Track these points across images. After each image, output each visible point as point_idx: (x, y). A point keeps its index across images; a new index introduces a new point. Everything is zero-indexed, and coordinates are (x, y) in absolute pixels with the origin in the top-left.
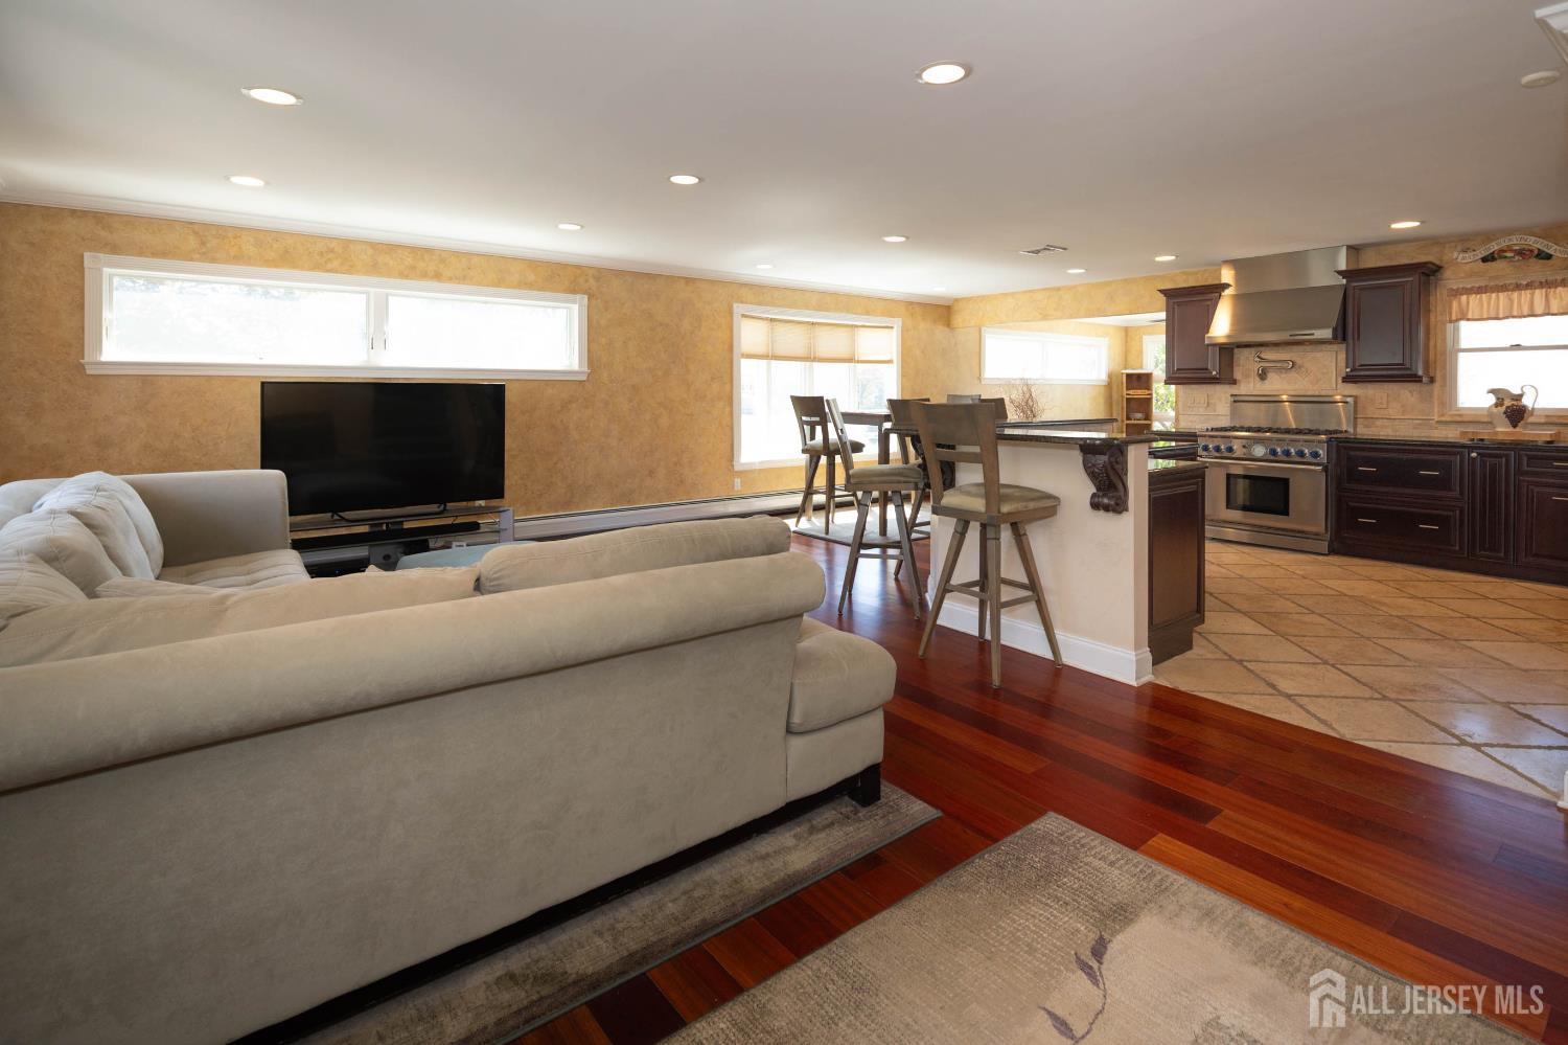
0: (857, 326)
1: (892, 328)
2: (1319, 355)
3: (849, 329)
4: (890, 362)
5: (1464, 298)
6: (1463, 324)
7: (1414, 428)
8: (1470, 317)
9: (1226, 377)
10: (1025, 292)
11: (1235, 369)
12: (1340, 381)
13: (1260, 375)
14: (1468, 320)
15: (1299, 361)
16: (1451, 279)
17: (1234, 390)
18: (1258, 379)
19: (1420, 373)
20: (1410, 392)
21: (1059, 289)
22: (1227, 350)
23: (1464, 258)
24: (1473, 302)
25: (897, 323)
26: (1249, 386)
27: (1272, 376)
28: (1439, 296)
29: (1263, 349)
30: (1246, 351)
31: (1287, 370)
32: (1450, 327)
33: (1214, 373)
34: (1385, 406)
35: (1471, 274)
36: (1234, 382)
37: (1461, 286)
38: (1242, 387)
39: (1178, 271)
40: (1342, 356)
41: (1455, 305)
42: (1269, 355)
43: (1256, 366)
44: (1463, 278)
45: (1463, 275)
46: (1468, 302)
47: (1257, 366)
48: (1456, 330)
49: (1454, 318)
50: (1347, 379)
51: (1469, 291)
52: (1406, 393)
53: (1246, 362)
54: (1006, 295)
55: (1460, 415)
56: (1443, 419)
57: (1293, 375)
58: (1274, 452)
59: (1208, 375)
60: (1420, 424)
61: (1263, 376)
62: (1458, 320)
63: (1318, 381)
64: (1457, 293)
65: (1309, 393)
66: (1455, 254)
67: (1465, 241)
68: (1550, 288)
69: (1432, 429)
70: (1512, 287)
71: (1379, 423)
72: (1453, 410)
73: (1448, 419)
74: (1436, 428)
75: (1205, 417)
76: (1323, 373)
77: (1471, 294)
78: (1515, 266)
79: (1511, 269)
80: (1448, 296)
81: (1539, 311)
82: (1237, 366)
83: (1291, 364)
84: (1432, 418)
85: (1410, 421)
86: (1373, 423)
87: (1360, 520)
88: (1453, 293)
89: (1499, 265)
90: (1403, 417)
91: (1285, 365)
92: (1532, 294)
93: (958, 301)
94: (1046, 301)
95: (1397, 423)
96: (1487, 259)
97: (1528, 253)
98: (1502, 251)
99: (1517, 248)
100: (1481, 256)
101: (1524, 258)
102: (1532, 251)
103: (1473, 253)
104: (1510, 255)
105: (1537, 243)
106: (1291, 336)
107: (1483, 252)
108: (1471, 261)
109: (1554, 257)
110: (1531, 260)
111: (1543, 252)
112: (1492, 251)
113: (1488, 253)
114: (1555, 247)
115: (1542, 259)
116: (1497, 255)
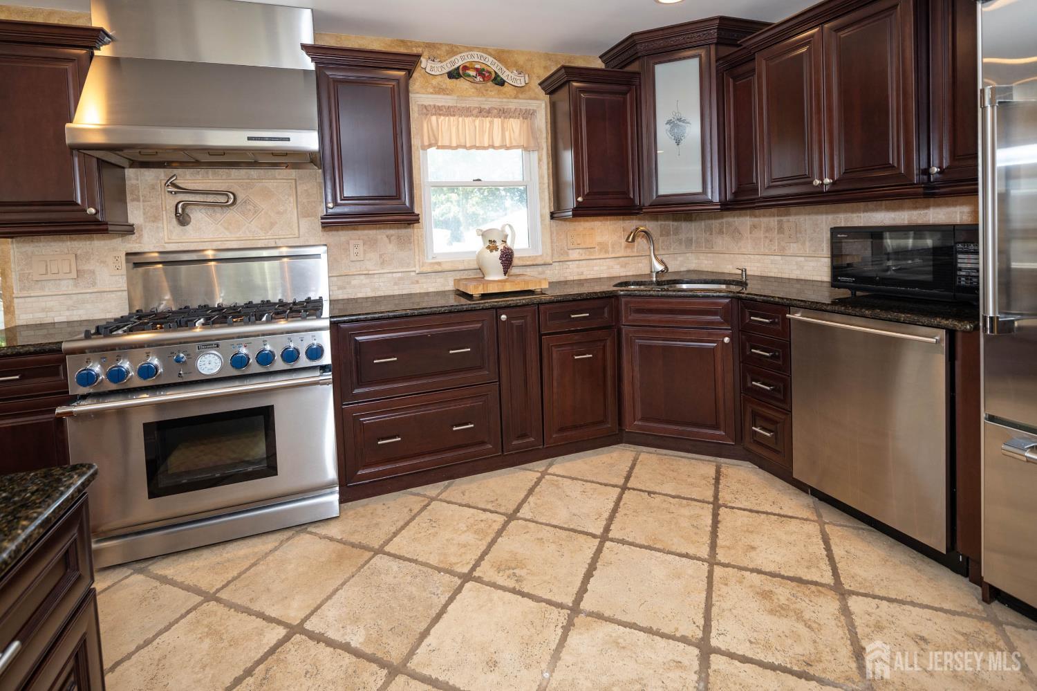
2: (272, 184)
5: (434, 118)
6: (432, 151)
7: (395, 284)
11: (130, 206)
13: (177, 217)
14: (439, 148)
15: (241, 196)
16: (421, 93)
17: (132, 245)
18: (174, 221)
19: (415, 211)
20: (387, 238)
24: (442, 125)
26: (158, 237)
27: (197, 215)
29: (179, 170)
30: (150, 175)
31: (224, 206)
33: (91, 212)
34: (361, 258)
35: (440, 90)
36: (129, 230)
37: (432, 104)
38: (145, 239)
41: (427, 126)
42: (191, 180)
43: (169, 201)
44: (432, 93)
45: (431, 91)
46: (438, 124)
47: (171, 201)
51: (439, 111)
52: (383, 240)
53: (148, 197)
55: (439, 264)
56: (424, 270)
57: (231, 214)
58: (239, 361)
59: (79, 215)
60: (400, 279)
61: (183, 218)
62: (428, 146)
63: (272, 224)
64: (428, 111)
68: (505, 117)
69: (413, 283)
70: (475, 112)
71: (355, 282)
72: (430, 257)
73: (429, 270)
74: (417, 282)
75: (75, 297)
76: (278, 213)
77: (440, 115)
78: (476, 88)
79: (473, 90)
80: (419, 114)
81: (497, 143)
82: (133, 200)
83: (232, 196)
84: (414, 269)
85: (390, 275)
86: (349, 283)
87: (379, 443)
88: (425, 111)
89: (462, 84)
90: (382, 271)
91: (222, 199)
92: (492, 123)
95: (376, 279)
96: (453, 75)
97: (487, 74)
98: (465, 68)
99: (478, 66)
100: (448, 70)
101: (484, 80)
102: (490, 73)
103: (439, 65)
104: (472, 73)
105: (494, 66)
106: (249, 139)
107: (449, 65)
108: (438, 73)
109: (506, 84)
110: (488, 84)
111: (499, 76)
112: (456, 66)
113: (453, 67)
114: (507, 73)
115: (496, 84)
116: (461, 72)
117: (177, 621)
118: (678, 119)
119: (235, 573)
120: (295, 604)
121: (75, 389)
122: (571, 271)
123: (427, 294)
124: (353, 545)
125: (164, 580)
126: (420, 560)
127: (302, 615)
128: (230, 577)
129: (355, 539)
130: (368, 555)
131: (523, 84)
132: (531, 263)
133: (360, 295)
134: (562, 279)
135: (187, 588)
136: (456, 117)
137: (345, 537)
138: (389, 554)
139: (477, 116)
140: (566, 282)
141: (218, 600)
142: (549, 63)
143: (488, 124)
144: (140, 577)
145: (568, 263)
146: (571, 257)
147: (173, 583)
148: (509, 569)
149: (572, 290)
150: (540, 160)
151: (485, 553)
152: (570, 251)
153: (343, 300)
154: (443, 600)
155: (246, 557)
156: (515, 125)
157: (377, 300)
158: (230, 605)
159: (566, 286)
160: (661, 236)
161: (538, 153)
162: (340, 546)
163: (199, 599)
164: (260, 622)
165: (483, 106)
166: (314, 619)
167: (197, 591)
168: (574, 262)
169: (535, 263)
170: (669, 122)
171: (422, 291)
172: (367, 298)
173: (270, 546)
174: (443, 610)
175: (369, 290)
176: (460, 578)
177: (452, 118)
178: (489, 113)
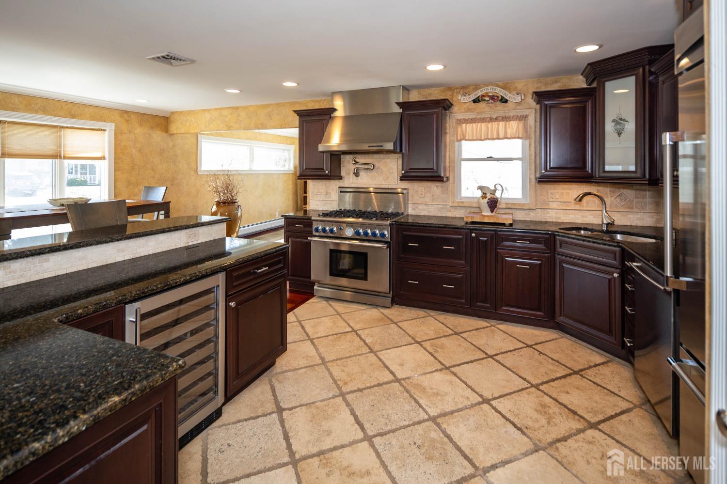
0: (62, 127)
1: (104, 130)
2: (388, 160)
3: (55, 130)
4: (103, 158)
5: (464, 125)
6: (463, 142)
7: (439, 210)
8: (467, 138)
9: (334, 175)
10: (216, 109)
11: (342, 168)
12: (399, 179)
13: (354, 173)
14: (466, 140)
15: (377, 165)
16: (457, 113)
17: (341, 184)
18: (354, 176)
19: (442, 175)
20: (437, 186)
21: (237, 108)
22: (335, 157)
23: (464, 100)
24: (468, 128)
25: (110, 127)
26: (349, 181)
27: (362, 173)
28: (450, 123)
29: (356, 156)
30: (347, 157)
31: (370, 170)
32: (457, 144)
33: (327, 172)
34: (423, 196)
35: (469, 110)
36: (341, 178)
37: (463, 118)
38: (346, 182)
39: (309, 99)
40: (400, 162)
41: (459, 129)
42: (361, 159)
43: (353, 167)
44: (464, 112)
46: (466, 128)
48: (460, 147)
49: (459, 138)
50: (403, 178)
51: (467, 121)
52: (434, 188)
53: (347, 165)
54: (204, 110)
55: (463, 202)
56: (454, 205)
57: (374, 173)
58: (358, 233)
59: (323, 173)
60: (442, 208)
61: (357, 174)
62: (461, 140)
63: (388, 178)
64: (460, 122)
65: (383, 186)
66: (460, 96)
67: (464, 89)
68: (507, 121)
69: (448, 211)
70: (488, 119)
71: (420, 207)
72: (459, 198)
73: (456, 205)
74: (450, 211)
75: (325, 202)
76: (390, 173)
77: (468, 123)
78: (489, 106)
79: (488, 108)
80: (456, 124)
81: (501, 136)
82: (343, 167)
83: (373, 166)
84: (448, 204)
85: (437, 206)
86: (417, 208)
87: (409, 281)
88: (459, 122)
89: (482, 105)
90: (433, 203)
91: (369, 167)
92: (498, 125)
93: (173, 114)
94: (229, 116)
95: (430, 207)
96: (476, 101)
97: (496, 98)
98: (483, 96)
99: (490, 94)
100: (473, 99)
101: (494, 101)
102: (498, 97)
103: (469, 97)
104: (487, 98)
105: (500, 92)
106: (369, 147)
107: (474, 96)
108: (467, 101)
109: (509, 102)
110: (497, 103)
111: (504, 98)
112: (478, 96)
113: (476, 97)
114: (509, 95)
115: (503, 102)
116: (480, 99)
117: (328, 316)
118: (620, 119)
119: (349, 311)
120: (359, 325)
121: (314, 233)
122: (551, 215)
123: (455, 218)
124: (388, 318)
125: (331, 305)
126: (406, 331)
127: (358, 329)
128: (347, 311)
129: (390, 317)
130: (390, 322)
131: (520, 100)
132: (520, 208)
133: (422, 214)
134: (543, 220)
135: (335, 310)
136: (476, 124)
137: (387, 315)
138: (398, 325)
139: (489, 122)
140: (546, 222)
141: (340, 316)
142: (540, 85)
143: (496, 125)
144: (325, 302)
145: (549, 210)
146: (551, 207)
147: (332, 307)
148: (436, 347)
149: (551, 228)
150: (530, 145)
151: (433, 339)
152: (551, 203)
153: (414, 215)
154: (403, 344)
155: (355, 308)
156: (514, 126)
157: (429, 217)
158: (342, 318)
159: (546, 225)
160: (635, 198)
161: (529, 141)
162: (384, 317)
163: (336, 313)
164: (347, 325)
165: (492, 117)
166: (361, 331)
167: (337, 312)
168: (553, 210)
169: (522, 208)
170: (614, 121)
171: (453, 216)
172: (425, 216)
173: (363, 308)
174: (401, 346)
175: (426, 212)
176: (415, 341)
177: (474, 124)
178: (496, 119)
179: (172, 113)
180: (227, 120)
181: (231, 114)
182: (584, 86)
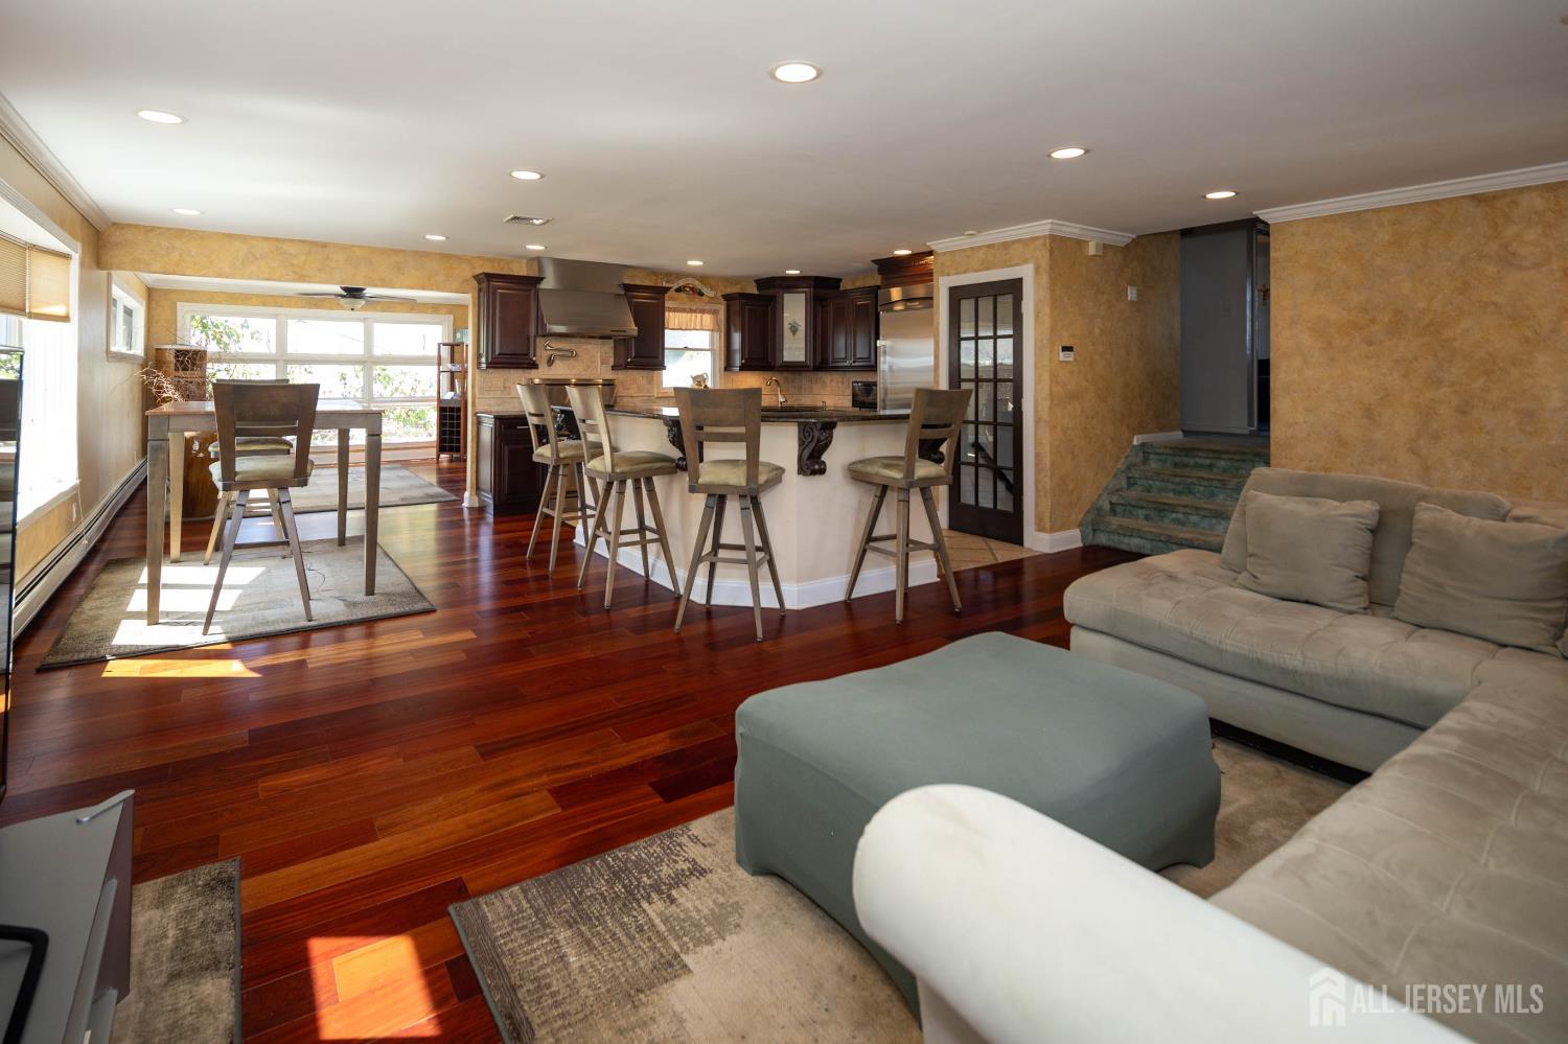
1: (70, 257)
2: (592, 347)
15: (581, 352)
27: (557, 361)
33: (534, 359)
34: (628, 387)
35: (676, 299)
38: (536, 372)
42: (555, 343)
43: (546, 354)
45: (671, 301)
53: (539, 351)
54: (229, 236)
59: (528, 360)
61: (550, 362)
63: (589, 367)
68: (703, 313)
70: (688, 310)
76: (592, 362)
77: (670, 312)
79: (688, 299)
81: (698, 327)
85: (641, 397)
86: (622, 400)
89: (684, 295)
91: (566, 353)
92: (696, 317)
93: (122, 228)
94: (303, 258)
95: (635, 399)
96: (680, 290)
97: (694, 290)
98: (685, 287)
99: (690, 286)
100: (678, 288)
101: (693, 293)
102: (696, 289)
103: (675, 285)
104: (688, 289)
105: (698, 285)
107: (678, 285)
108: (674, 290)
109: (704, 295)
110: (696, 295)
111: (701, 291)
113: (680, 287)
114: (705, 289)
115: (700, 295)
116: (683, 289)
118: (794, 323)
131: (713, 296)
139: (690, 313)
142: (727, 287)
143: (694, 317)
150: (720, 338)
156: (707, 318)
161: (719, 333)
165: (691, 308)
170: (790, 324)
177: (676, 314)
178: (695, 311)
179: (116, 225)
180: (295, 262)
181: (308, 254)
182: (756, 292)
